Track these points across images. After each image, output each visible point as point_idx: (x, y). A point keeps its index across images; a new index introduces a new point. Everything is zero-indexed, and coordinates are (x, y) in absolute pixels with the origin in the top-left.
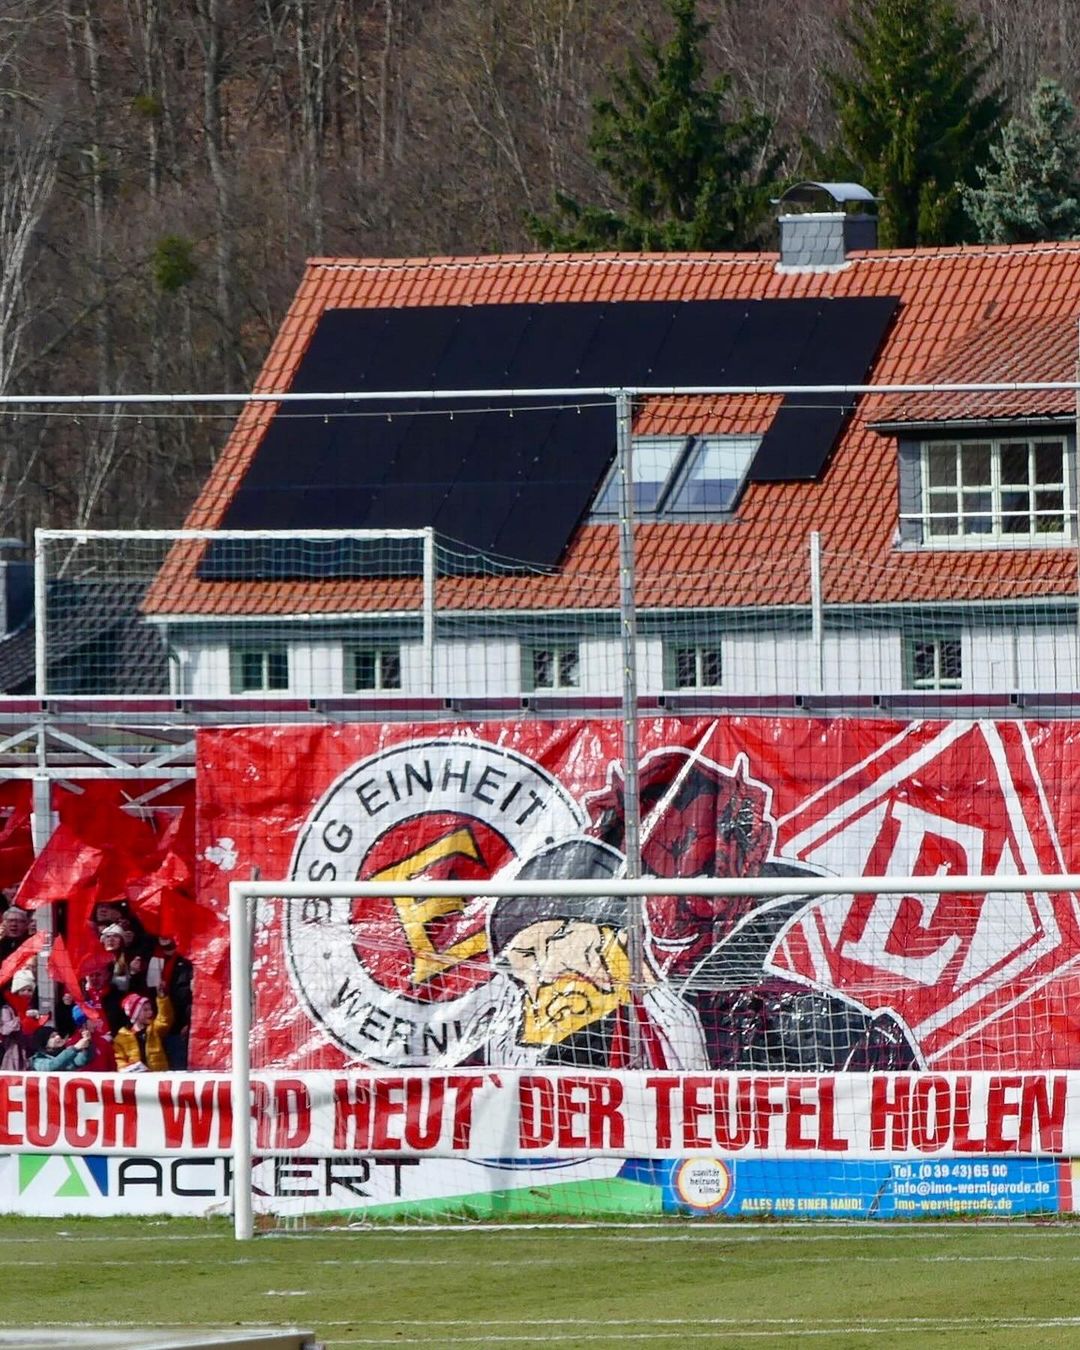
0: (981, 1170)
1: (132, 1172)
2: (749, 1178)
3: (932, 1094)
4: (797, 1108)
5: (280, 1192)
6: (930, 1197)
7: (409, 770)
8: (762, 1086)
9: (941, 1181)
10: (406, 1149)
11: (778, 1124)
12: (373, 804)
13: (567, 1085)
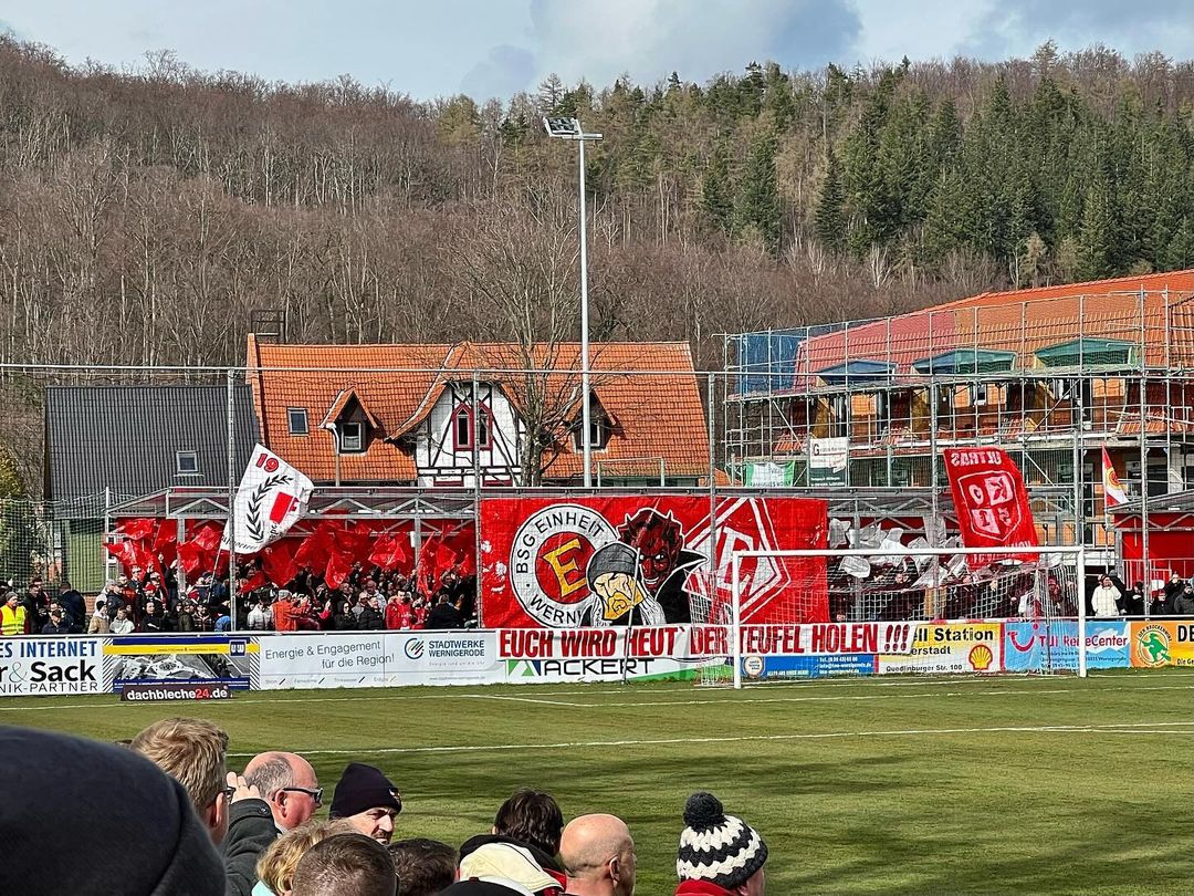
0: (849, 659)
1: (549, 666)
2: (771, 663)
3: (833, 631)
4: (787, 638)
5: (603, 673)
6: (832, 669)
7: (554, 516)
8: (775, 629)
9: (836, 663)
10: (651, 656)
11: (780, 644)
12: (542, 529)
13: (707, 630)
